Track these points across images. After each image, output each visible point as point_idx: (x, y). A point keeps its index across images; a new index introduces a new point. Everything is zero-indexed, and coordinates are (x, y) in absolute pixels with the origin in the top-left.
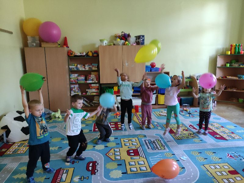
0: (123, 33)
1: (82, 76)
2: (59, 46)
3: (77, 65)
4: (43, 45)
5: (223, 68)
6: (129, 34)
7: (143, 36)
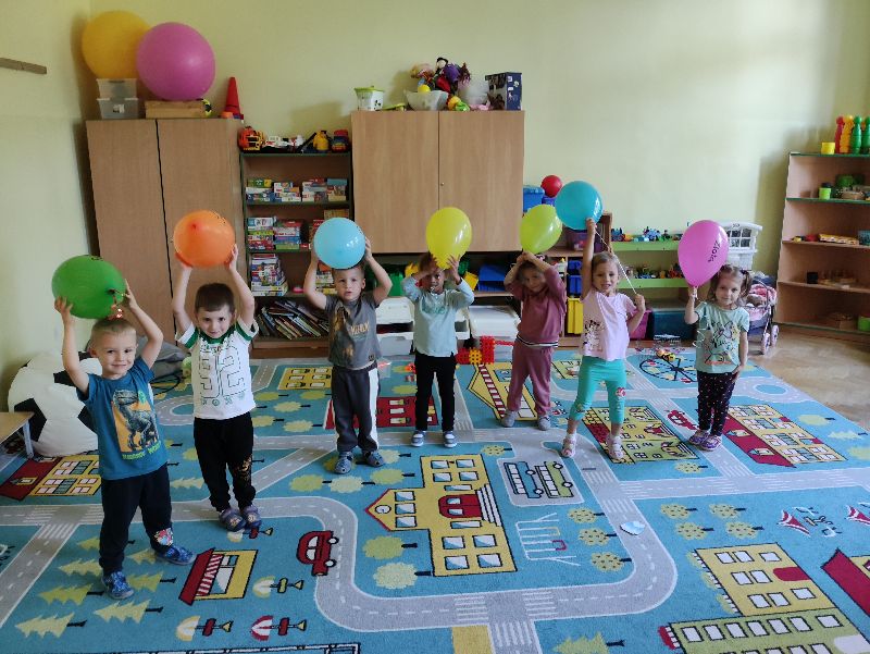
0: (443, 63)
1: (291, 226)
2: (207, 113)
3: (273, 185)
4: (149, 113)
5: (809, 203)
6: (465, 65)
7: (517, 76)
